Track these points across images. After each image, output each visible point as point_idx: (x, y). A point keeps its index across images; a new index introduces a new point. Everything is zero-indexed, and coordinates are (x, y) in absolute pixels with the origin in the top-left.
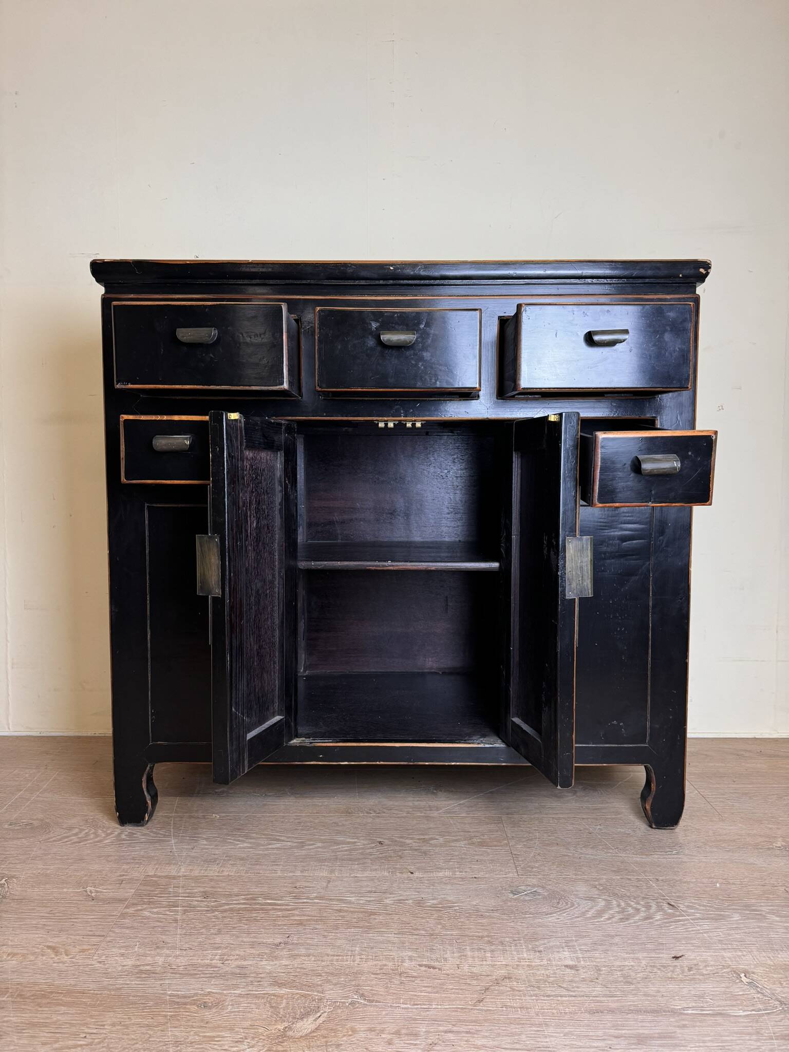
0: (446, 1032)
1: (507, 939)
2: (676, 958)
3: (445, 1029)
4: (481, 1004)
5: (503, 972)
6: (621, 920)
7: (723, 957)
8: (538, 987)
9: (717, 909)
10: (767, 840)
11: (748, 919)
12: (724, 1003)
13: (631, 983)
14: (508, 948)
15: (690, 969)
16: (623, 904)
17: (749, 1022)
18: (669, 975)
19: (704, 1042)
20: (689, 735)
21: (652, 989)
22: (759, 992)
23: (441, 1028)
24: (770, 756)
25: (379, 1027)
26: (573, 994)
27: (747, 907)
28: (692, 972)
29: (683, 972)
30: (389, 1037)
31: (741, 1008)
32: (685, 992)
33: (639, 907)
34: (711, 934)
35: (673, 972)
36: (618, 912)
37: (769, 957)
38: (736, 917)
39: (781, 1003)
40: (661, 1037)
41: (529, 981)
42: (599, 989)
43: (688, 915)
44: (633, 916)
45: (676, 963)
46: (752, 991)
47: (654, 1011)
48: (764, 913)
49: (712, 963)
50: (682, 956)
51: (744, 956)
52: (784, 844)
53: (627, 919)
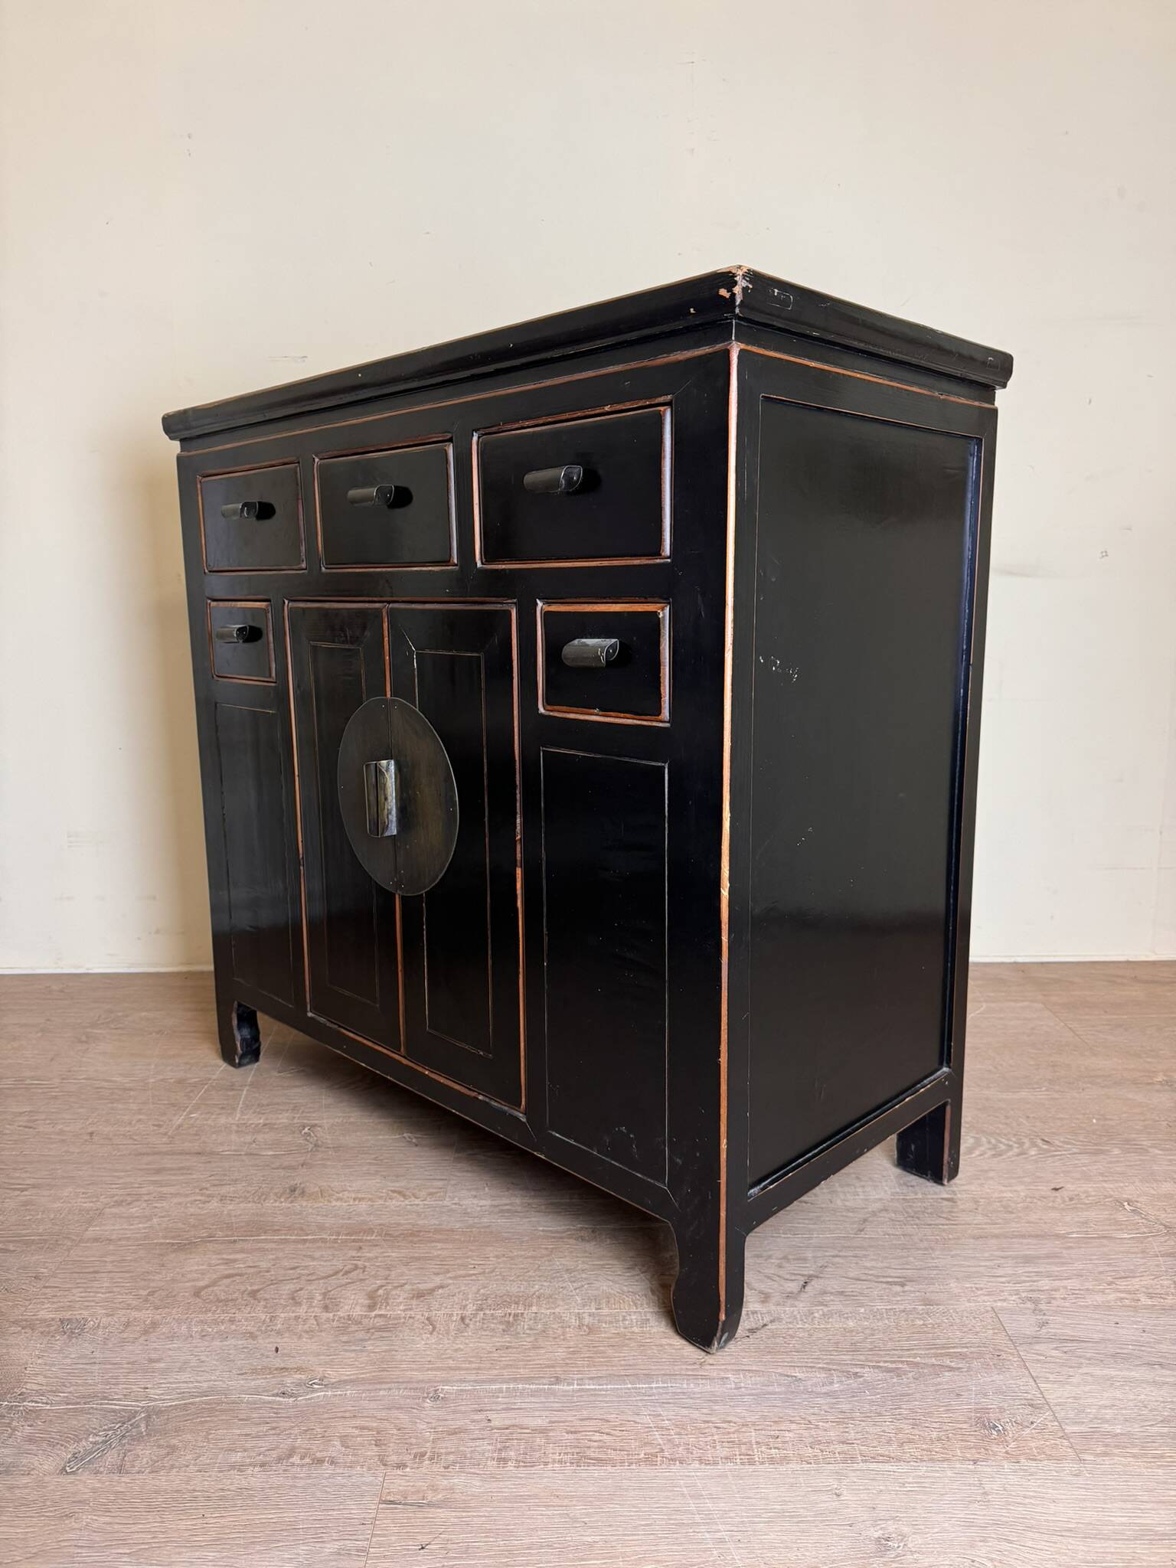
0: (833, 1256)
1: (876, 1176)
2: (1056, 1189)
3: (832, 1254)
4: (863, 1233)
5: (878, 1205)
6: (994, 1156)
7: (1104, 1188)
8: (918, 1218)
9: (1096, 1144)
10: (1147, 1074)
11: (1129, 1153)
12: (1108, 1228)
13: (1012, 1213)
14: (878, 1184)
15: (1071, 1199)
16: (993, 1141)
17: (1134, 1243)
18: (1050, 1205)
19: (1091, 1260)
21: (1033, 1217)
22: (1143, 1218)
23: (827, 1254)
24: (1146, 982)
25: (765, 1254)
26: (956, 1222)
27: (1127, 1141)
28: (1073, 1202)
29: (1064, 1202)
30: (778, 1261)
31: (1125, 1231)
32: (1068, 1219)
33: (1011, 1143)
34: (1089, 1167)
35: (1053, 1202)
36: (990, 1149)
37: (1153, 1188)
38: (1116, 1151)
39: (1166, 1227)
40: (1048, 1257)
41: (907, 1212)
42: (980, 1218)
43: (1065, 1151)
44: (1007, 1151)
45: (1057, 1194)
46: (1136, 1217)
47: (1037, 1236)
48: (1145, 1147)
49: (1093, 1193)
50: (1062, 1187)
51: (1126, 1186)
52: (1165, 1078)
53: (1000, 1155)
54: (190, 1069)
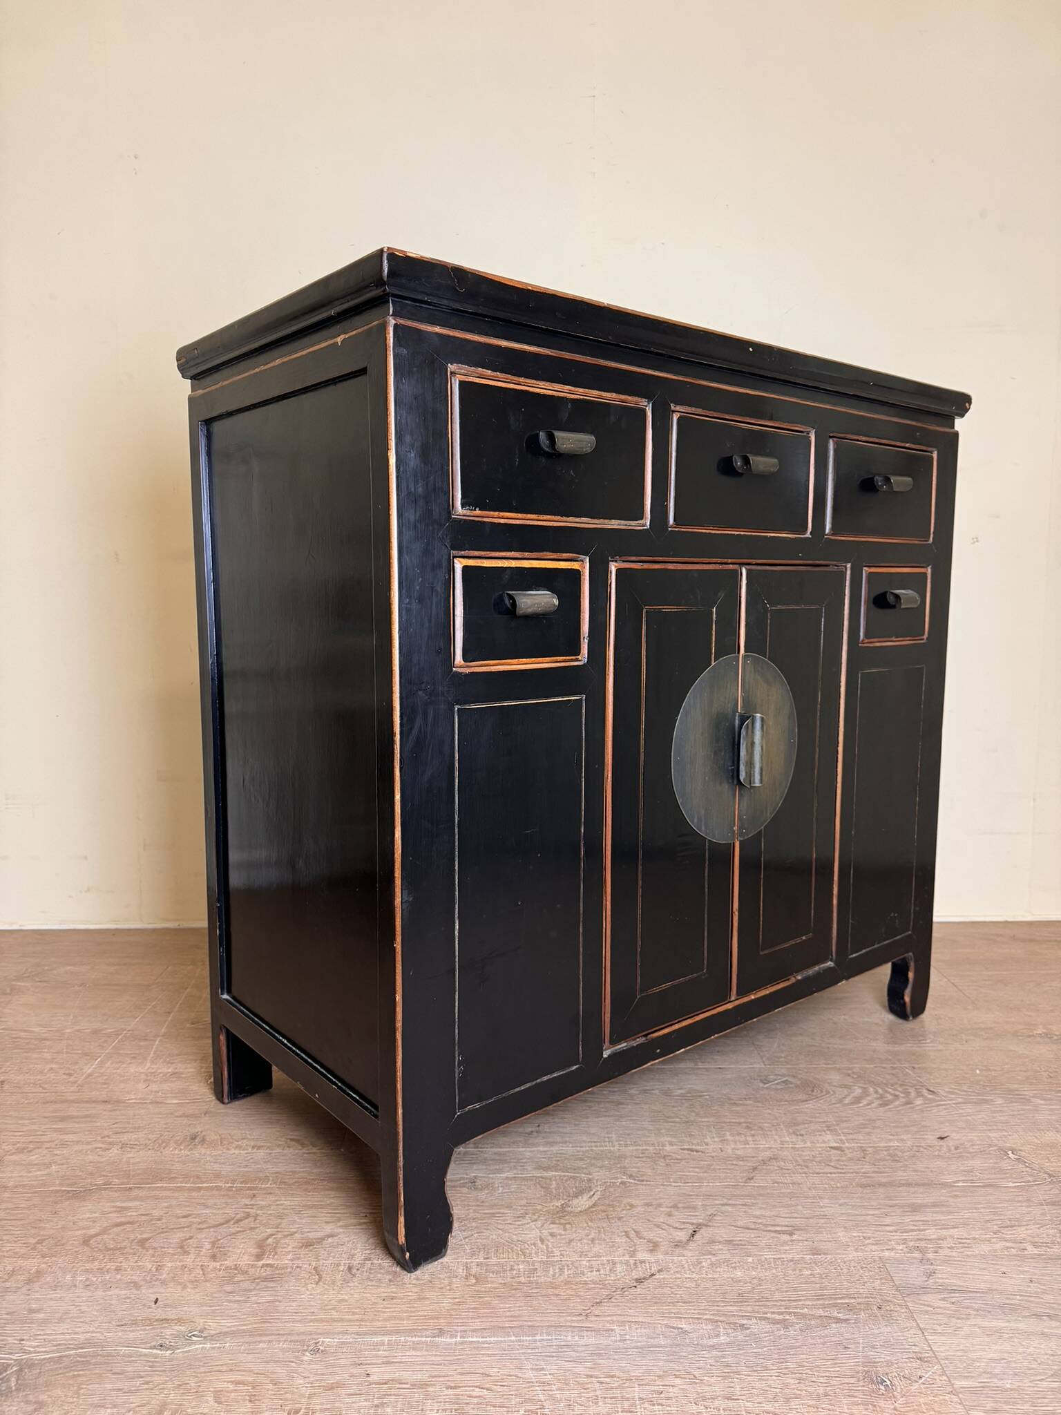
0: (722, 1205)
1: (766, 1125)
2: (942, 1138)
3: (722, 1202)
4: (752, 1181)
5: (768, 1154)
6: (881, 1105)
7: (989, 1137)
8: (807, 1167)
9: (979, 1094)
10: (1027, 1027)
11: (1012, 1102)
12: (993, 1176)
13: (899, 1161)
14: (769, 1133)
15: (957, 1148)
16: (880, 1091)
17: (1020, 1192)
18: (936, 1153)
19: (976, 1208)
20: (935, 919)
21: (920, 1166)
22: (1027, 1167)
23: (717, 1202)
24: (1023, 941)
25: (654, 1202)
26: (843, 1171)
27: (1010, 1091)
28: (958, 1151)
29: (950, 1150)
30: (669, 1210)
31: (1010, 1180)
32: (953, 1167)
33: (897, 1093)
34: (973, 1117)
35: (939, 1151)
36: (876, 1098)
37: (1036, 1137)
38: (1000, 1101)
39: (1050, 1176)
40: (934, 1205)
41: (796, 1161)
42: (867, 1168)
43: (950, 1100)
44: (892, 1102)
45: (941, 1142)
46: (1021, 1166)
47: (924, 1185)
48: (1027, 1097)
49: (978, 1142)
50: (948, 1136)
51: (1010, 1135)
52: (1044, 1031)
53: (887, 1105)
54: (107, 1020)
